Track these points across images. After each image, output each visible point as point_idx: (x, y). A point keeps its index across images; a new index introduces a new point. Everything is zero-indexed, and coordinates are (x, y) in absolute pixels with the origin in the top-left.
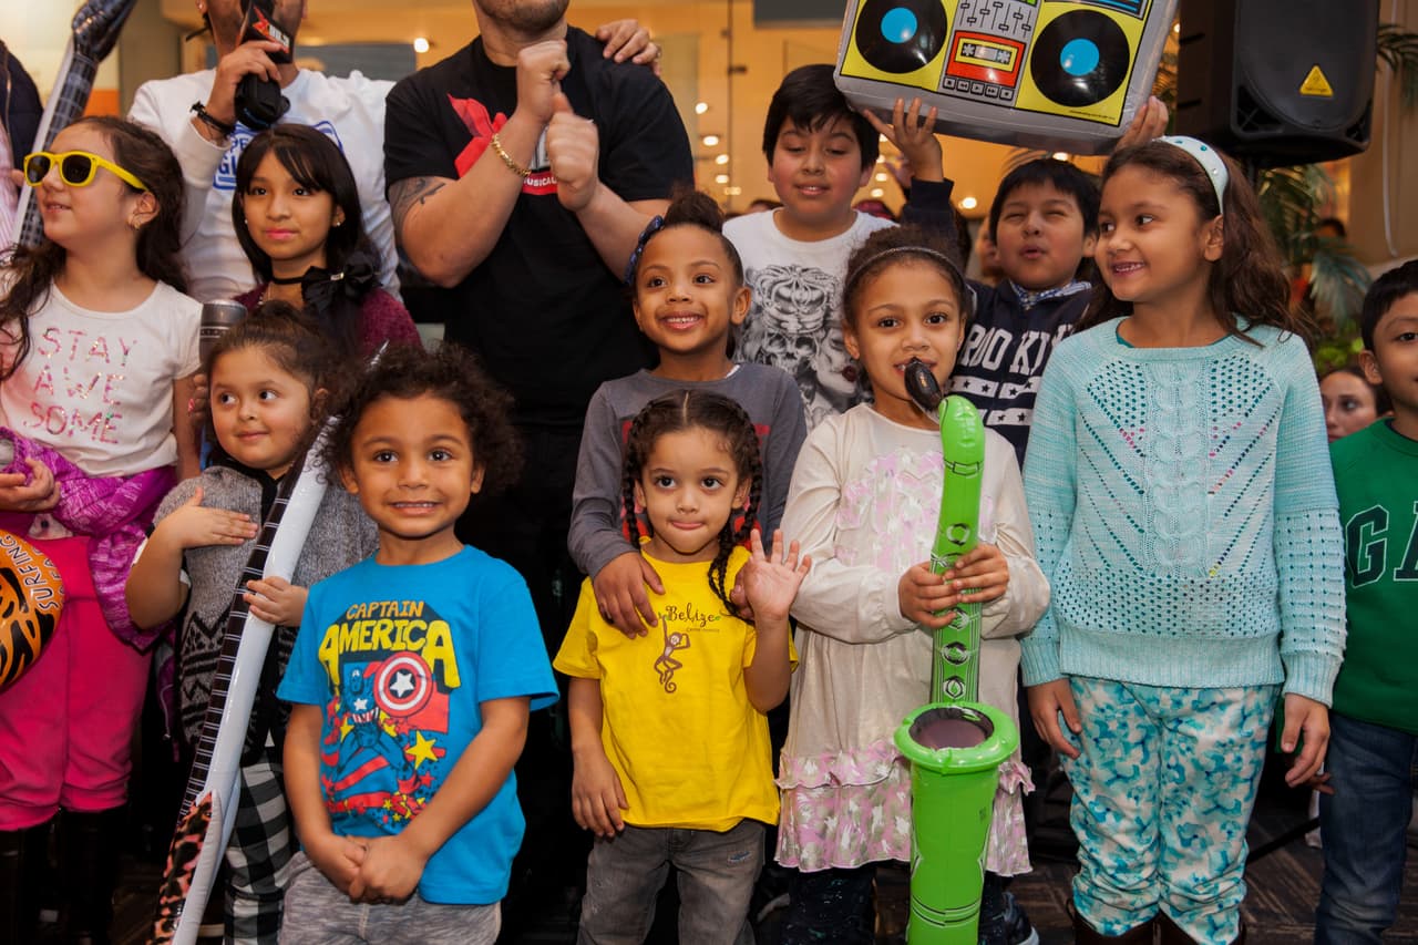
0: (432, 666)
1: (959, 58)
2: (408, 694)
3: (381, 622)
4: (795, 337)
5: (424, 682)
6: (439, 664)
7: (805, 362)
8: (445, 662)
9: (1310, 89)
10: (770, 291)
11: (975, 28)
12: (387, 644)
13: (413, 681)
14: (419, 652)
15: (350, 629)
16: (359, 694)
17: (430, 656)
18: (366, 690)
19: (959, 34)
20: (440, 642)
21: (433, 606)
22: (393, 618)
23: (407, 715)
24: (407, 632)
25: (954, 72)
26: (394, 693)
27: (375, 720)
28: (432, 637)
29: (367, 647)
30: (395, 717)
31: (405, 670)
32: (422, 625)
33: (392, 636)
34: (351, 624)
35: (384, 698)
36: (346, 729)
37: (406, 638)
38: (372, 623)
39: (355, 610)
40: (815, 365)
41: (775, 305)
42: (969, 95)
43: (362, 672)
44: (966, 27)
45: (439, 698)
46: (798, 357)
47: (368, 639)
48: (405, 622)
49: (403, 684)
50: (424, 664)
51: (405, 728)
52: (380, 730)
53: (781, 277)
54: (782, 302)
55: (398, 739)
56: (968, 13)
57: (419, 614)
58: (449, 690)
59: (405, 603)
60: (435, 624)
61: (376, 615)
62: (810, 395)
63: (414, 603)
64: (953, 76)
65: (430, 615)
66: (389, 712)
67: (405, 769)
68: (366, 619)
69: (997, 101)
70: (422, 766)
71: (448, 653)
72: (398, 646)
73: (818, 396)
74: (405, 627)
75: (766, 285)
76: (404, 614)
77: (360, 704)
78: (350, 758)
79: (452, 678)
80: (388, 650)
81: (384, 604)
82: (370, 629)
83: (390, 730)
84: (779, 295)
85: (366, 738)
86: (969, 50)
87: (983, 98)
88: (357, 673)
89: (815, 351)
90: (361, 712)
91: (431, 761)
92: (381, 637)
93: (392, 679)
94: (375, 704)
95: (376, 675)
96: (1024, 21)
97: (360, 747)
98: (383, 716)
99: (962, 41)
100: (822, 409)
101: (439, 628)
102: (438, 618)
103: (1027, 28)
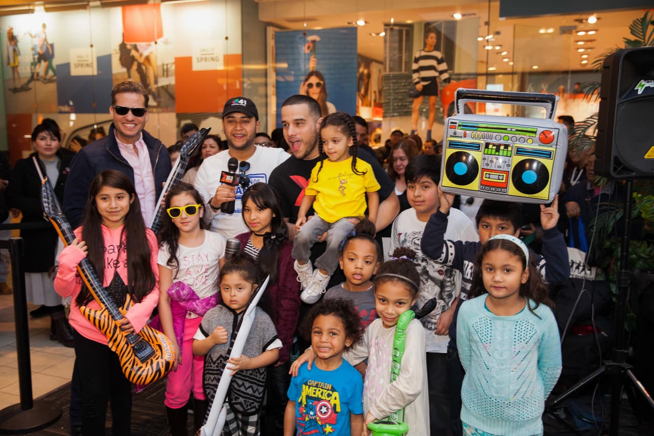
0: (333, 405)
1: (484, 179)
2: (325, 413)
3: (319, 389)
4: (421, 258)
5: (330, 410)
6: (335, 405)
7: (425, 268)
8: (337, 405)
9: (649, 156)
10: (412, 242)
11: (489, 167)
12: (320, 396)
13: (327, 409)
14: (329, 401)
15: (309, 388)
16: (311, 410)
17: (333, 402)
18: (313, 409)
19: (483, 170)
20: (335, 399)
21: (334, 386)
22: (322, 388)
23: (325, 419)
24: (326, 394)
25: (483, 183)
26: (321, 412)
27: (315, 419)
28: (333, 397)
29: (314, 396)
30: (321, 419)
31: (325, 406)
32: (331, 393)
33: (322, 394)
34: (309, 386)
35: (318, 413)
36: (307, 419)
37: (326, 396)
38: (316, 388)
39: (310, 382)
40: (428, 269)
41: (414, 247)
42: (490, 191)
43: (312, 403)
44: (485, 167)
45: (334, 415)
46: (422, 266)
47: (314, 393)
48: (326, 391)
49: (324, 410)
50: (330, 404)
51: (324, 423)
52: (317, 422)
53: (416, 236)
54: (416, 245)
55: (322, 426)
56: (486, 162)
57: (330, 389)
58: (337, 413)
59: (326, 384)
60: (334, 392)
61: (317, 386)
62: (427, 280)
63: (328, 385)
64: (484, 185)
65: (333, 390)
66: (320, 417)
67: (323, 434)
68: (314, 386)
69: (501, 193)
70: (328, 434)
71: (338, 402)
72: (323, 398)
73: (429, 280)
74: (326, 392)
75: (411, 239)
76: (325, 388)
77: (312, 413)
78: (308, 427)
79: (338, 409)
80: (320, 398)
81: (320, 383)
82: (315, 390)
83: (320, 423)
84: (415, 243)
85: (313, 423)
86: (488, 176)
87: (495, 192)
88: (311, 403)
89: (428, 264)
90: (311, 416)
91: (331, 433)
92: (318, 394)
93: (321, 408)
94: (315, 414)
95: (316, 405)
96: (507, 163)
97: (311, 425)
98: (318, 418)
99: (485, 172)
100: (431, 285)
101: (336, 394)
102: (336, 391)
103: (508, 165)
